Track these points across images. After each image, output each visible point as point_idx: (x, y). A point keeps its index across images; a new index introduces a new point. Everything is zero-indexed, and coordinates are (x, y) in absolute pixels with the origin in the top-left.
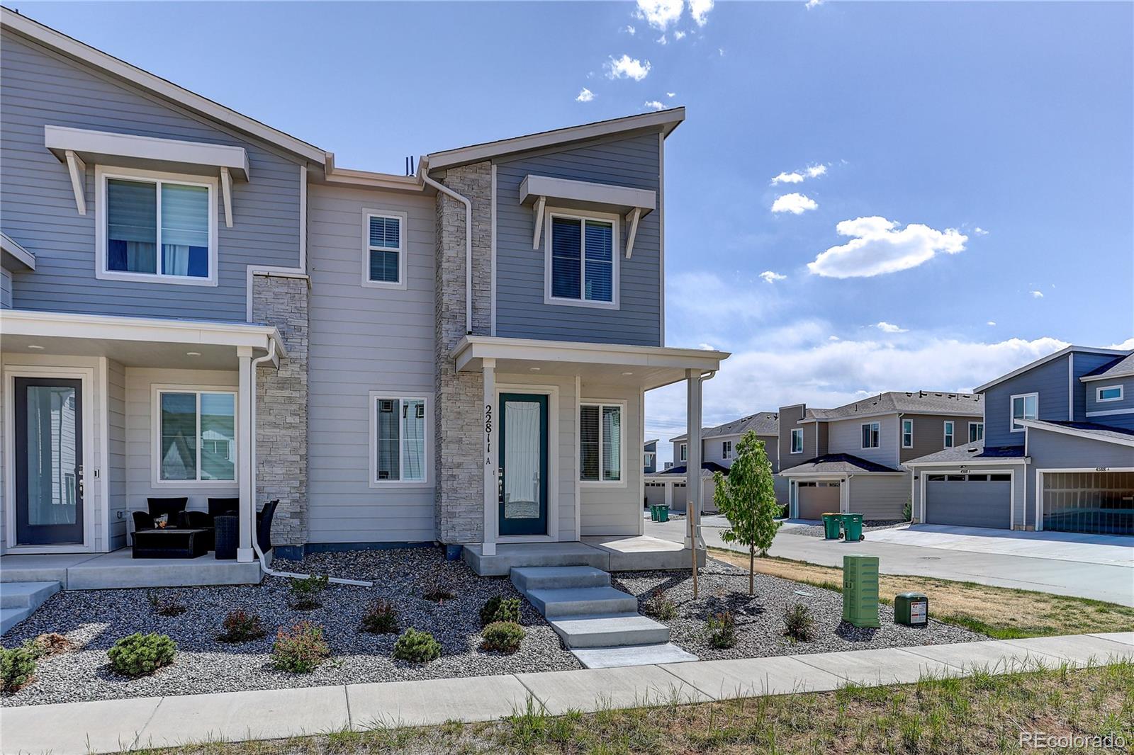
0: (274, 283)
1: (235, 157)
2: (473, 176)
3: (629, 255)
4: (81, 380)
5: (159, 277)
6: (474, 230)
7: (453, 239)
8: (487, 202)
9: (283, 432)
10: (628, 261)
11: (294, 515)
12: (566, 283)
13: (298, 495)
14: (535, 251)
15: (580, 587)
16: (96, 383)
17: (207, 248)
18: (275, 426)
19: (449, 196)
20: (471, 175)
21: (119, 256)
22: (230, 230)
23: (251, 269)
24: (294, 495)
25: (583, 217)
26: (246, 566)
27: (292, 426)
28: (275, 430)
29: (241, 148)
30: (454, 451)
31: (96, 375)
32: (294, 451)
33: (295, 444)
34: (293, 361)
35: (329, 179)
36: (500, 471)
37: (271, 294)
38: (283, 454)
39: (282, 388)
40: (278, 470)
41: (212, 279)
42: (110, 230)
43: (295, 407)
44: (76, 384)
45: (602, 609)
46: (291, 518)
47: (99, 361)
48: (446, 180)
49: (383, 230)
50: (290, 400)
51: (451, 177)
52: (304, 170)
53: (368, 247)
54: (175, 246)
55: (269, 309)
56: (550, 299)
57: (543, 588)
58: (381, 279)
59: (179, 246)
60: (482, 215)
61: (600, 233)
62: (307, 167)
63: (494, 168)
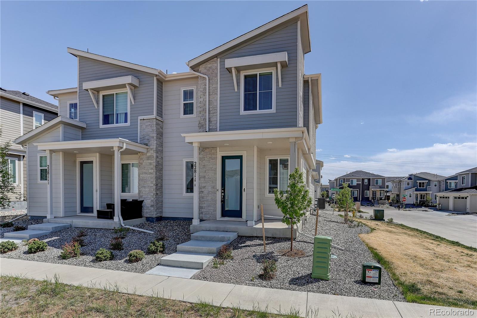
0: (146, 122)
1: (128, 79)
2: (209, 66)
3: (280, 85)
4: (93, 161)
5: (115, 125)
6: (210, 88)
7: (202, 94)
8: (215, 75)
9: (149, 176)
10: (280, 88)
11: (152, 206)
12: (250, 104)
13: (153, 199)
14: (236, 92)
15: (213, 241)
16: (96, 162)
17: (127, 113)
18: (146, 173)
19: (201, 76)
20: (208, 65)
21: (107, 119)
22: (134, 105)
23: (140, 118)
24: (152, 199)
25: (257, 72)
26: (116, 223)
27: (151, 173)
28: (146, 175)
29: (130, 76)
30: (202, 181)
31: (96, 159)
32: (152, 182)
33: (152, 180)
34: (151, 149)
35: (167, 79)
36: (222, 189)
37: (145, 126)
38: (149, 184)
39: (148, 160)
40: (147, 190)
41: (128, 124)
42: (103, 112)
43: (152, 166)
44: (91, 162)
45: (200, 251)
46: (151, 207)
47: (97, 154)
48: (199, 70)
49: (188, 95)
50: (150, 164)
51: (202, 68)
52: (155, 78)
53: (183, 102)
54: (121, 114)
55: (144, 131)
56: (242, 112)
57: (197, 240)
58: (188, 114)
59: (122, 113)
60: (213, 81)
61: (267, 78)
62: (156, 77)
63: (219, 60)
